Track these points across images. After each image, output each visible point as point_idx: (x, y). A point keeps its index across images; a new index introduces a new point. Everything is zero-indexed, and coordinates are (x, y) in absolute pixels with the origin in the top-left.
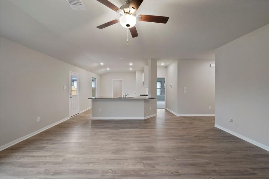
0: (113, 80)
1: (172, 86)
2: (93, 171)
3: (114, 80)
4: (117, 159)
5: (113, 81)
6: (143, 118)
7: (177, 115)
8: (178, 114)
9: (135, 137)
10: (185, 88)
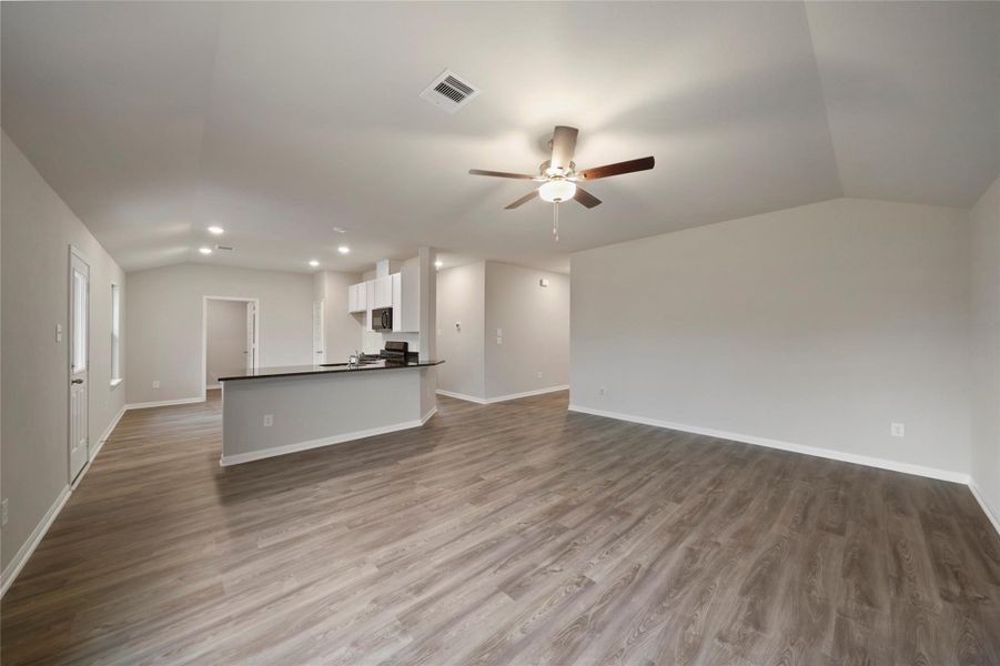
0: (205, 298)
1: (460, 327)
2: (494, 542)
3: (209, 300)
4: (501, 509)
5: (205, 301)
6: (419, 423)
7: (483, 401)
8: (486, 398)
9: (453, 469)
10: (499, 332)
